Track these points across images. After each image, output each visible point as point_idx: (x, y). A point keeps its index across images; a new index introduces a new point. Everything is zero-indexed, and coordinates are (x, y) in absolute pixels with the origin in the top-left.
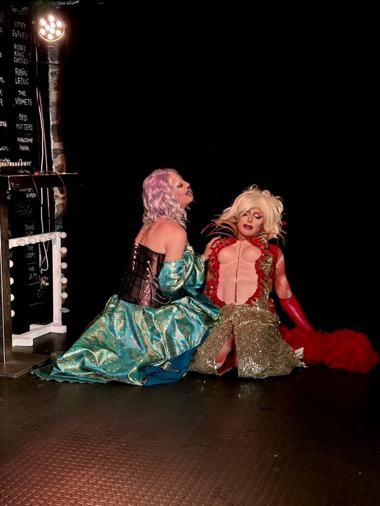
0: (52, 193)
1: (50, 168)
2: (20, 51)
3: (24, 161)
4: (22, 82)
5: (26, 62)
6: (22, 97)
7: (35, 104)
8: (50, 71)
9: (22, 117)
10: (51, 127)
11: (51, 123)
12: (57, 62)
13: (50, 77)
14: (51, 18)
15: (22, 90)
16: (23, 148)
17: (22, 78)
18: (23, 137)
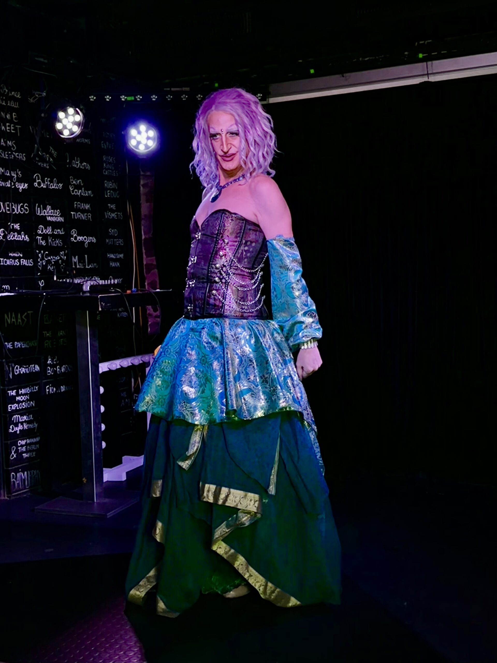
0: (144, 311)
1: (143, 286)
2: (110, 163)
3: (114, 279)
4: (112, 195)
5: (116, 174)
6: (112, 211)
7: (126, 218)
8: (142, 182)
9: (112, 231)
10: (143, 241)
11: (143, 237)
12: (148, 173)
13: (142, 188)
14: (143, 127)
15: (112, 204)
16: (113, 264)
17: (111, 191)
18: (113, 253)
